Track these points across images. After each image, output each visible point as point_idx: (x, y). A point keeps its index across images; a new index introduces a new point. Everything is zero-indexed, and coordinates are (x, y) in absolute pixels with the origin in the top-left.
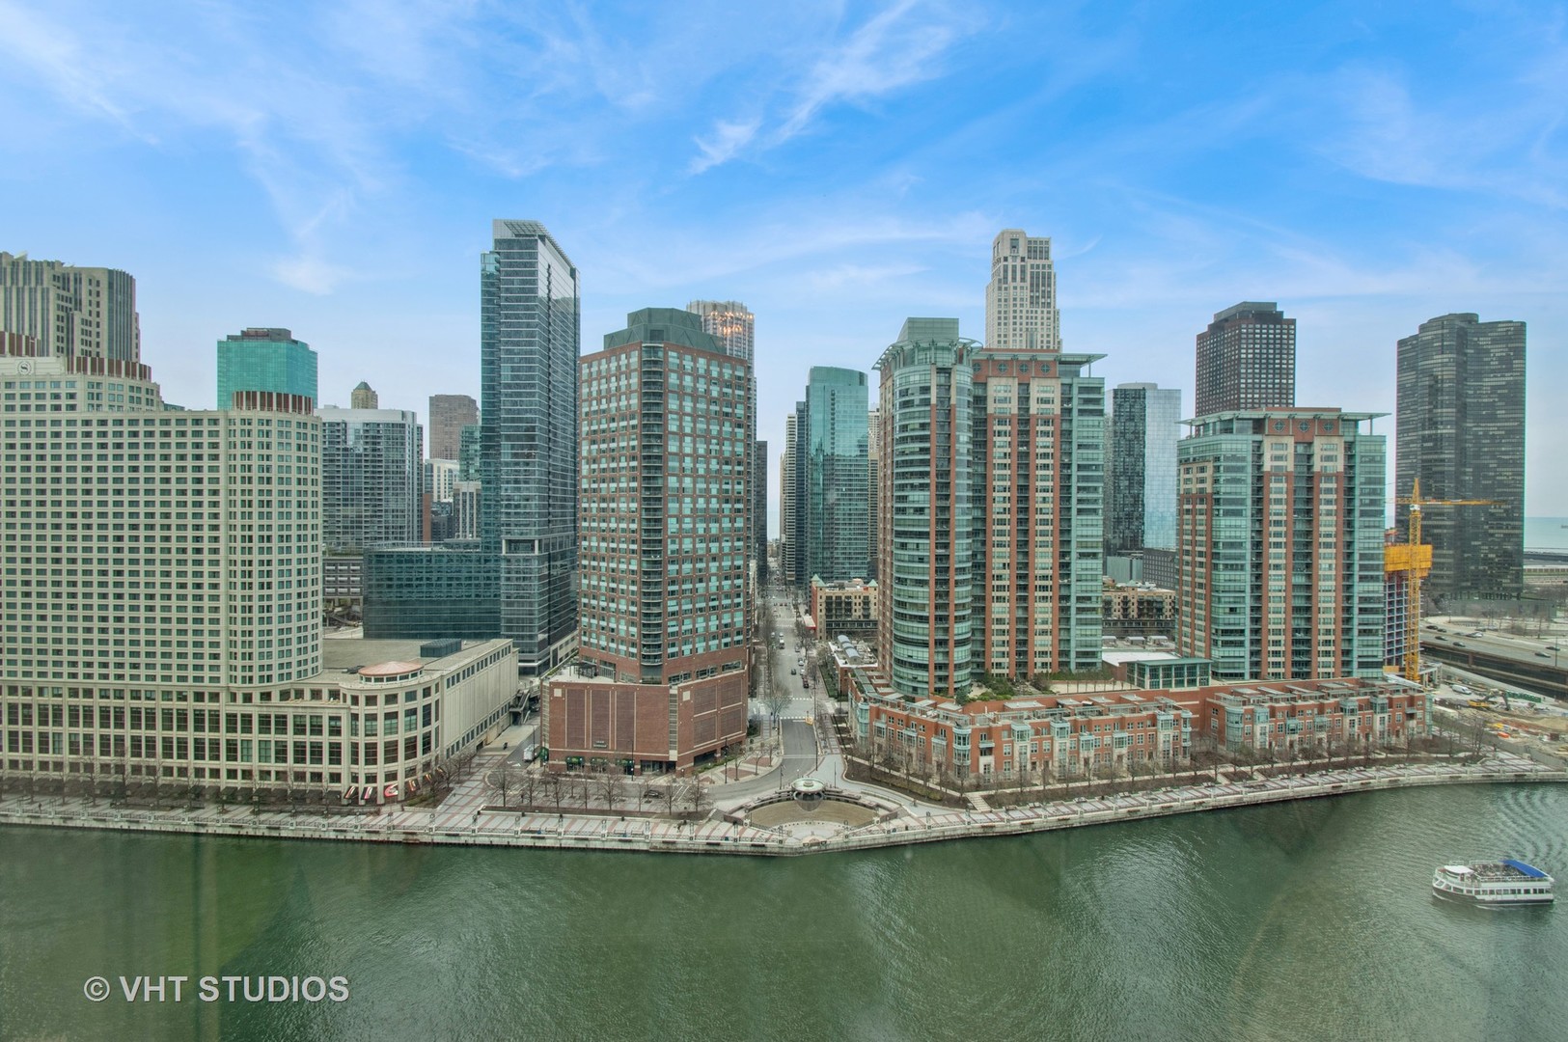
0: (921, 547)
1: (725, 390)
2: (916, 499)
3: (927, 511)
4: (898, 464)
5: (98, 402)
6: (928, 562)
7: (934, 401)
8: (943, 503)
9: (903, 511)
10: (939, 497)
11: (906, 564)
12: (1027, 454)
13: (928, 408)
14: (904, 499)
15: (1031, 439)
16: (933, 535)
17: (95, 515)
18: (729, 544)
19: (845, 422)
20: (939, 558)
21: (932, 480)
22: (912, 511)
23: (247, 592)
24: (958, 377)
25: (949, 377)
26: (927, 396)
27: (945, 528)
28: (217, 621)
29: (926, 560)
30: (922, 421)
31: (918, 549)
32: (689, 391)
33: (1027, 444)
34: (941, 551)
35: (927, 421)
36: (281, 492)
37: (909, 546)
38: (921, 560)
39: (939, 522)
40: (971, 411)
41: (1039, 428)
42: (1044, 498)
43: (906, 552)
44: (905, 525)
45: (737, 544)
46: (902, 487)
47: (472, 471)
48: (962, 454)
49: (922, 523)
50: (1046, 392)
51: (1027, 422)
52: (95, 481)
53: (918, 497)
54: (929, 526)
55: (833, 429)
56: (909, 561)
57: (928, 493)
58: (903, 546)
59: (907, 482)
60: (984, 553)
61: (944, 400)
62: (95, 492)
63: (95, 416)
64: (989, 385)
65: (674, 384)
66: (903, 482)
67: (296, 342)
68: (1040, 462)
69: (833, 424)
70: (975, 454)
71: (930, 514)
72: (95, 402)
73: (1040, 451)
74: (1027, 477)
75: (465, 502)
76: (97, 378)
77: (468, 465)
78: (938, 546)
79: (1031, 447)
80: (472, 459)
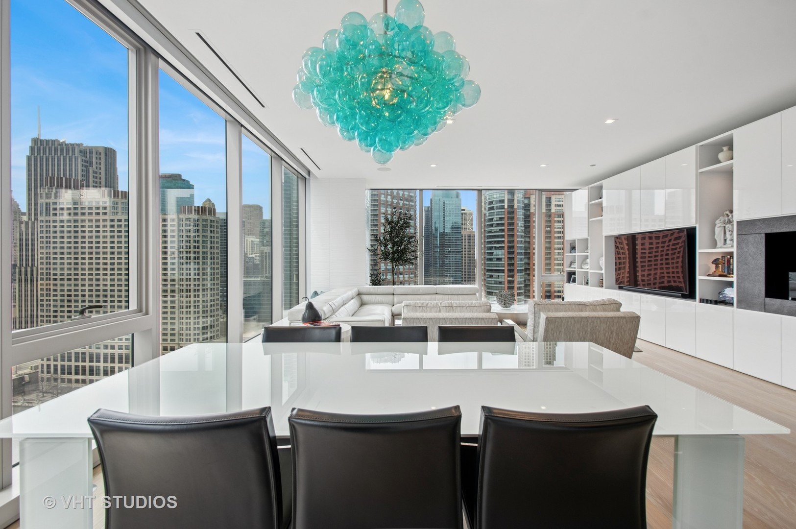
0: (500, 277)
1: (406, 202)
2: (498, 254)
3: (503, 260)
4: (489, 237)
5: (117, 211)
6: (504, 284)
7: (506, 207)
8: (511, 256)
9: (491, 259)
10: (509, 253)
11: (493, 285)
12: (550, 232)
13: (503, 210)
14: (491, 254)
15: (552, 225)
16: (506, 271)
17: (116, 264)
18: (408, 276)
19: (450, 216)
20: (509, 282)
21: (506, 245)
22: (495, 259)
23: (188, 299)
24: (518, 195)
25: (514, 195)
26: (503, 204)
27: (512, 268)
28: (174, 313)
29: (502, 283)
30: (500, 216)
31: (498, 278)
32: (390, 203)
33: (550, 227)
34: (510, 279)
35: (503, 216)
36: (203, 253)
37: (494, 277)
38: (500, 283)
39: (509, 265)
40: (523, 211)
41: (556, 219)
42: (559, 253)
43: (493, 280)
44: (491, 267)
45: (411, 276)
46: (491, 248)
47: (265, 242)
48: (519, 232)
49: (500, 265)
50: (559, 201)
51: (550, 216)
52: (116, 248)
53: (499, 253)
54: (504, 267)
55: (444, 220)
56: (494, 284)
57: (504, 251)
58: (491, 276)
59: (493, 245)
60: (529, 280)
61: (511, 206)
62: (116, 253)
63: (116, 218)
64: (531, 198)
65: (383, 200)
66: (491, 246)
67: (184, 180)
68: (556, 235)
69: (444, 217)
70: (525, 232)
71: (505, 261)
72: (116, 211)
73: (556, 230)
74: (550, 243)
75: (266, 256)
76: (116, 200)
77: (263, 238)
78: (509, 276)
79: (552, 228)
80: (265, 236)
